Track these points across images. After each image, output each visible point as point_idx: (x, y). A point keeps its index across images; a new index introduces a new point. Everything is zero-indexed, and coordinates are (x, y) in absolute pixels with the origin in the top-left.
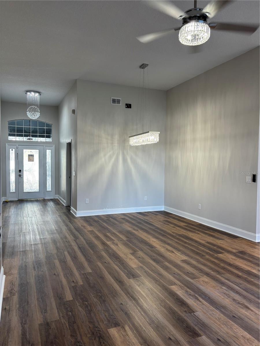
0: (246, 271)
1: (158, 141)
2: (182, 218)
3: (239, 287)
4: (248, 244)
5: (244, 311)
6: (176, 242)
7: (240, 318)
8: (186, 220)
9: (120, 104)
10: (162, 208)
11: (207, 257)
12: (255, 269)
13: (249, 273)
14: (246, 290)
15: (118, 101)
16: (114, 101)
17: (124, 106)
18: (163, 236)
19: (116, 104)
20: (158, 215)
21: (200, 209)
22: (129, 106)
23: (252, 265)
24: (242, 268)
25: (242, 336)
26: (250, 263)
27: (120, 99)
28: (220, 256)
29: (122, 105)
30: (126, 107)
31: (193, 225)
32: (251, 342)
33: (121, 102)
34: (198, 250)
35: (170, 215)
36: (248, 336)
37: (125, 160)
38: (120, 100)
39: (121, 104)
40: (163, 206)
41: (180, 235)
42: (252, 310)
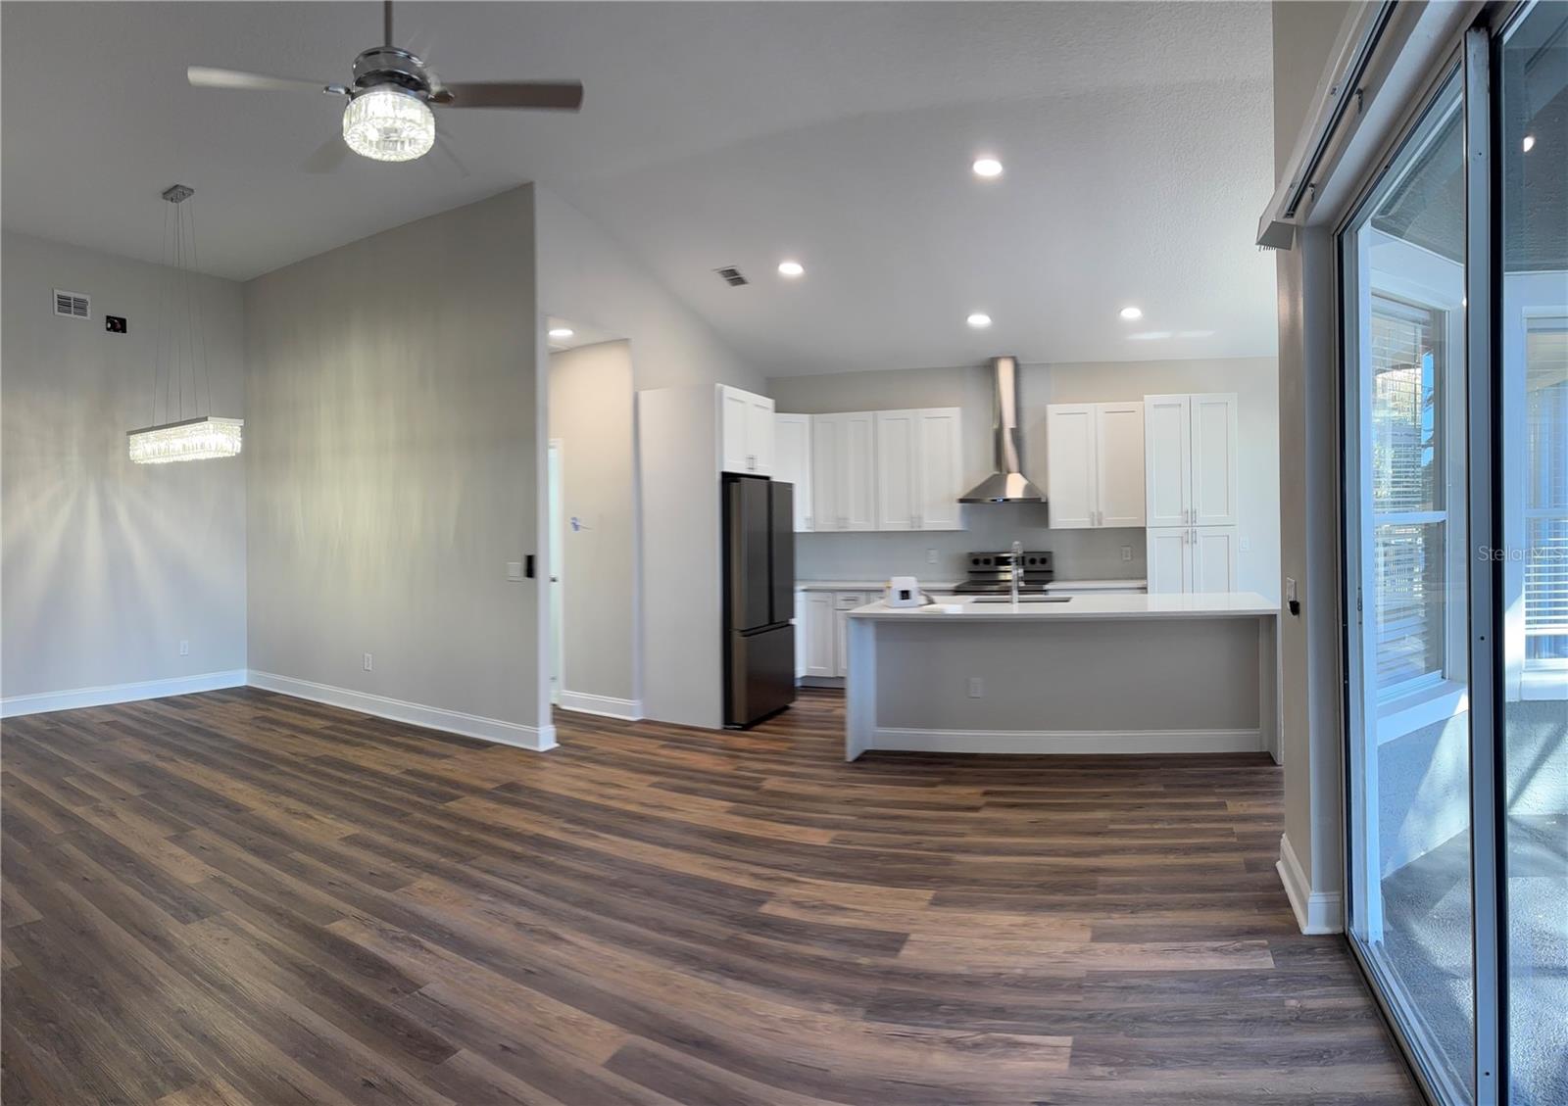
0: (531, 837)
1: (239, 451)
2: (310, 705)
3: (522, 886)
4: (521, 761)
5: (550, 951)
6: (311, 783)
7: (546, 972)
8: (326, 708)
9: (85, 315)
10: (241, 678)
11: (418, 815)
12: (552, 827)
13: (540, 842)
14: (542, 890)
15: (81, 307)
16: (64, 304)
17: (103, 323)
18: (264, 767)
19: (72, 315)
20: (229, 702)
21: (370, 669)
22: (117, 325)
23: (544, 818)
24: (518, 830)
25: (560, 1018)
26: (537, 814)
27: (88, 298)
28: (453, 806)
29: (95, 319)
30: (108, 329)
31: (350, 723)
32: (584, 1028)
33: (89, 311)
34: (383, 798)
35: (273, 699)
36: (574, 1013)
37: (107, 515)
38: (84, 301)
39: (88, 318)
40: (245, 671)
41: (317, 760)
42: (569, 943)
